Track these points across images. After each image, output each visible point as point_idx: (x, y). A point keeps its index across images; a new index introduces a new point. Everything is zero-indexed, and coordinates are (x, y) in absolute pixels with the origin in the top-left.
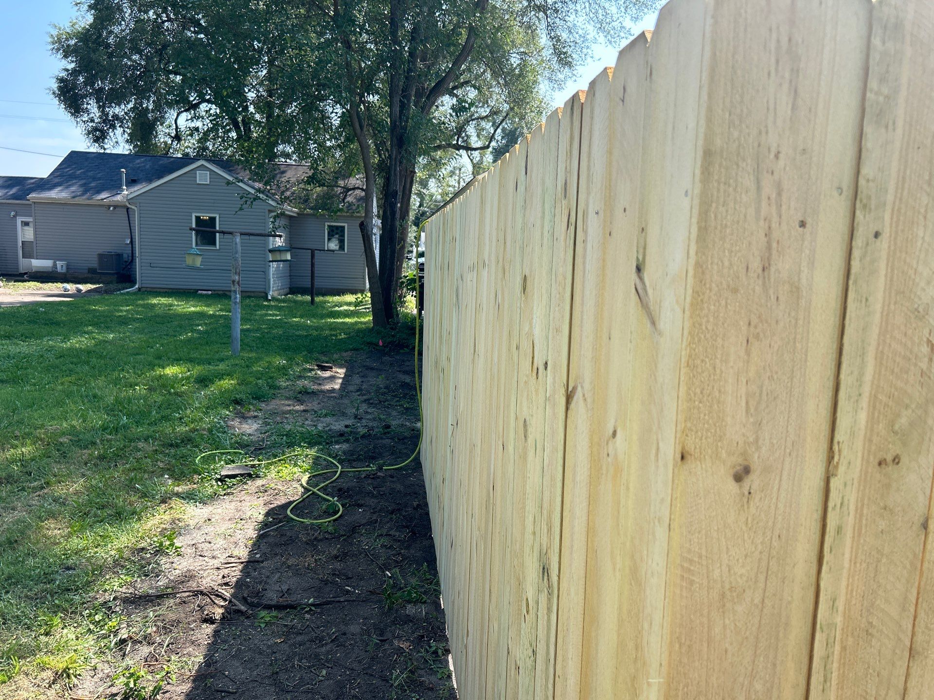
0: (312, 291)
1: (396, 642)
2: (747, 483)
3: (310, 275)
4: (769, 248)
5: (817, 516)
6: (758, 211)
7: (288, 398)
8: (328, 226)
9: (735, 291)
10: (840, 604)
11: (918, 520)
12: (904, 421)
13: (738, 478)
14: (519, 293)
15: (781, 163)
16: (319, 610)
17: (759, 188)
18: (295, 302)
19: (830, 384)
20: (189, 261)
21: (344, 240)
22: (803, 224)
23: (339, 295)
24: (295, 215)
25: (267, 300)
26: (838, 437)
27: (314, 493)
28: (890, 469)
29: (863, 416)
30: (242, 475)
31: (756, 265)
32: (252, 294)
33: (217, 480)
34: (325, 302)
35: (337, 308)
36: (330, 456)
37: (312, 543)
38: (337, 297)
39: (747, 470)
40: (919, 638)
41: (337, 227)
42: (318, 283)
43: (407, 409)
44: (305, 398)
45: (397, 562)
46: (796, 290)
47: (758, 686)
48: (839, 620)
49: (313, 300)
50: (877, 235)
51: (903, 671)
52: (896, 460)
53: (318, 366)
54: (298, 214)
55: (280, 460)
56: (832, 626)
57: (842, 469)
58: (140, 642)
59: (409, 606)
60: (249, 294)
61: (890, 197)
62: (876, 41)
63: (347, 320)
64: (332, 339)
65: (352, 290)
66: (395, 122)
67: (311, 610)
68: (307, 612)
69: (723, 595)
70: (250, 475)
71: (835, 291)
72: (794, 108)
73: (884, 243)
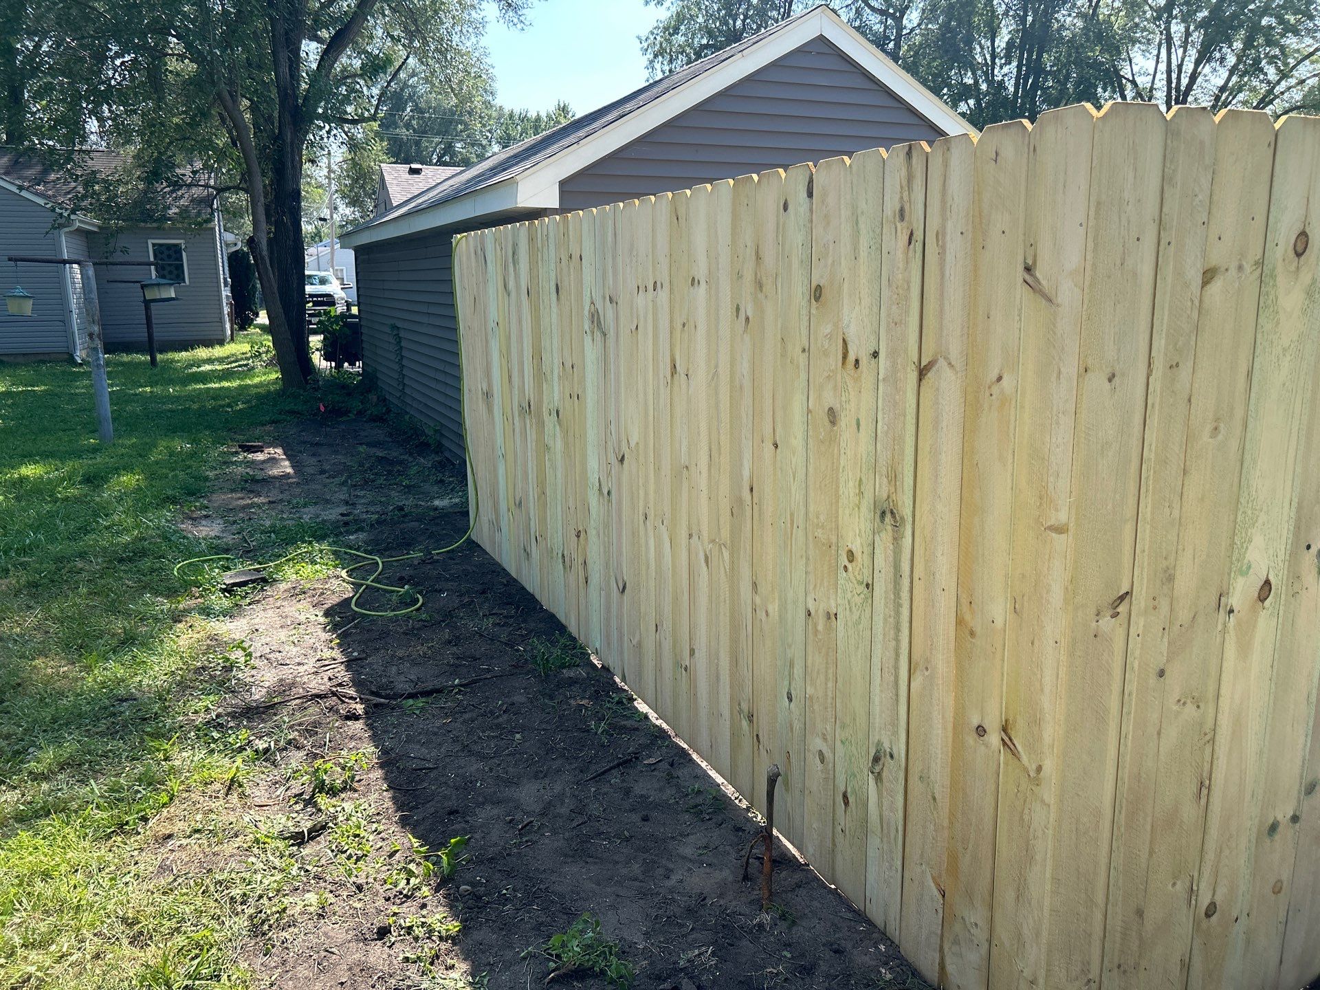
0: (151, 347)
1: (572, 702)
2: (1114, 382)
3: (145, 322)
4: (1124, 253)
5: (1144, 399)
6: (1119, 233)
7: (232, 491)
8: (154, 245)
9: (1109, 277)
10: (1153, 447)
11: (1186, 397)
12: (1180, 343)
13: (1110, 380)
14: (804, 303)
15: (1130, 207)
16: (468, 690)
17: (1120, 221)
18: (123, 364)
19: (1150, 326)
20: (13, 307)
21: (182, 265)
22: (1138, 239)
23: (186, 350)
24: (96, 229)
25: (76, 364)
26: (1153, 355)
27: (367, 586)
28: (1175, 369)
29: (1163, 342)
30: (253, 581)
31: (1118, 262)
32: (47, 358)
33: (223, 591)
34: (173, 361)
35: (195, 369)
36: (351, 548)
37: (412, 633)
38: (184, 354)
39: (1114, 376)
40: (1188, 463)
41: (169, 247)
42: (158, 334)
43: (407, 487)
44: (257, 487)
45: (522, 636)
46: (1135, 274)
47: (1117, 496)
48: (1153, 456)
49: (153, 359)
50: (1169, 243)
51: (1181, 483)
52: (1177, 365)
53: (240, 447)
54: (99, 227)
55: (289, 560)
56: (1149, 459)
57: (1154, 372)
58: (285, 749)
59: (565, 671)
60: (42, 357)
61: (1175, 223)
62: (1169, 142)
63: (225, 384)
64: (227, 412)
65: (205, 340)
66: (285, 89)
67: (460, 691)
68: (456, 693)
69: (1102, 447)
70: (264, 580)
71: (1152, 273)
72: (1135, 178)
73: (1172, 248)
